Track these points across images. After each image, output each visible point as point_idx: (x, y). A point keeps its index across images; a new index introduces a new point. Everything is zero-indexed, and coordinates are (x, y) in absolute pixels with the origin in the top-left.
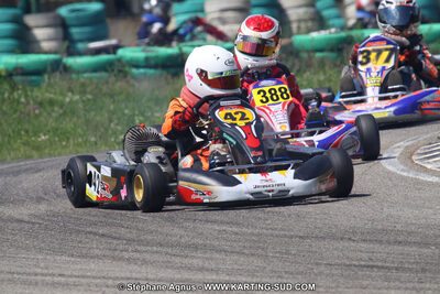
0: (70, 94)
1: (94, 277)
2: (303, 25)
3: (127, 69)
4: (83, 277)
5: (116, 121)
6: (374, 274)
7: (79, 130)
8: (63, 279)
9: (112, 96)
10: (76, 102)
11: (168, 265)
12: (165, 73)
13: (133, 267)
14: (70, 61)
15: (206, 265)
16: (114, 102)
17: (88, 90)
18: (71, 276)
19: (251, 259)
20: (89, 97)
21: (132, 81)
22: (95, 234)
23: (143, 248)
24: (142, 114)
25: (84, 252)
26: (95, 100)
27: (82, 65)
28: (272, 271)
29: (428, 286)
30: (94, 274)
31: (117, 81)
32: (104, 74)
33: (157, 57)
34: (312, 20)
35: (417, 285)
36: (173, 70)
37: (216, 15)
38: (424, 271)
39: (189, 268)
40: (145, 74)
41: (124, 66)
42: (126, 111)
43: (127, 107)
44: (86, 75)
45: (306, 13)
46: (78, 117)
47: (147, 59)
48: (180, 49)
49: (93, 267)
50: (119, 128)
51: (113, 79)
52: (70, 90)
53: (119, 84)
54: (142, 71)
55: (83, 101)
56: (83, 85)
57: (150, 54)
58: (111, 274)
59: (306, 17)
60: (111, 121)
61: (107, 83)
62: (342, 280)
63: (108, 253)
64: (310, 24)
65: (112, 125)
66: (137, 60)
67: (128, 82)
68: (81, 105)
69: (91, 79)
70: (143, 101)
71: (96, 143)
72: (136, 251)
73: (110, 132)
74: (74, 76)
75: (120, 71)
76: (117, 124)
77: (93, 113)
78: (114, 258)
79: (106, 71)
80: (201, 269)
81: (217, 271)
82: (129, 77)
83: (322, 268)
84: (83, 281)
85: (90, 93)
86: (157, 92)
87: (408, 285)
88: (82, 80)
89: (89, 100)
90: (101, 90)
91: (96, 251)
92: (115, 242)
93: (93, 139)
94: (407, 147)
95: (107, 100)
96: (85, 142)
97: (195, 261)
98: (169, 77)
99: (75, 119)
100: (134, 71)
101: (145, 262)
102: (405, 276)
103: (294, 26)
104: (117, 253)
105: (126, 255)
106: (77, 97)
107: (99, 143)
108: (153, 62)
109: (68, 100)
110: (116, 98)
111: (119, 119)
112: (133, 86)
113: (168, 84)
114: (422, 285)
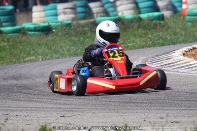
0: (3, 43)
1: (22, 108)
2: (99, 15)
3: (27, 32)
4: (18, 107)
5: (23, 53)
6: (132, 105)
7: (8, 57)
8: (10, 108)
9: (20, 43)
10: (6, 45)
11: (51, 103)
12: (42, 33)
13: (37, 104)
14: (3, 29)
15: (66, 103)
16: (22, 45)
17: (11, 40)
18: (13, 107)
19: (84, 100)
20: (11, 43)
21: (29, 37)
22: (21, 92)
23: (41, 97)
24: (34, 50)
25: (17, 99)
26: (13, 45)
27: (8, 31)
28: (92, 104)
29: (153, 108)
30: (22, 106)
31: (22, 37)
32: (17, 34)
33: (39, 27)
34: (103, 12)
35: (149, 108)
36: (46, 32)
37: (62, 11)
38: (151, 103)
39: (60, 104)
40: (34, 34)
41: (25, 31)
42: (27, 49)
43: (27, 47)
44: (9, 35)
45: (100, 10)
46: (7, 52)
47: (35, 28)
48: (49, 23)
49: (22, 104)
50: (24, 56)
51: (20, 36)
52: (3, 41)
53: (23, 38)
54: (33, 33)
55: (9, 45)
56: (8, 39)
57: (36, 26)
58: (29, 106)
59: (100, 12)
60: (21, 53)
61: (18, 37)
62: (119, 107)
63: (27, 99)
64: (102, 14)
65: (21, 55)
66: (31, 28)
67: (27, 37)
68: (8, 47)
69: (11, 36)
70: (34, 45)
71: (15, 62)
72: (38, 98)
73: (21, 57)
74: (4, 35)
75: (24, 33)
76: (24, 54)
77: (13, 50)
78: (29, 101)
79: (18, 33)
80: (64, 104)
81: (71, 105)
82: (27, 35)
83: (112, 103)
84: (18, 109)
85: (12, 42)
86: (39, 42)
87: (145, 108)
88: (8, 37)
89: (11, 45)
90: (16, 41)
91: (22, 99)
92: (29, 95)
93: (14, 60)
94: (144, 59)
95: (19, 45)
96: (11, 61)
97: (62, 101)
98: (44, 35)
99: (6, 53)
100: (30, 33)
101: (42, 102)
102: (143, 105)
103: (95, 15)
104: (30, 99)
105: (34, 100)
106: (6, 44)
107: (17, 61)
108: (37, 29)
109: (2, 45)
110: (22, 44)
111: (24, 52)
112: (29, 38)
113: (44, 38)
114: (151, 108)
